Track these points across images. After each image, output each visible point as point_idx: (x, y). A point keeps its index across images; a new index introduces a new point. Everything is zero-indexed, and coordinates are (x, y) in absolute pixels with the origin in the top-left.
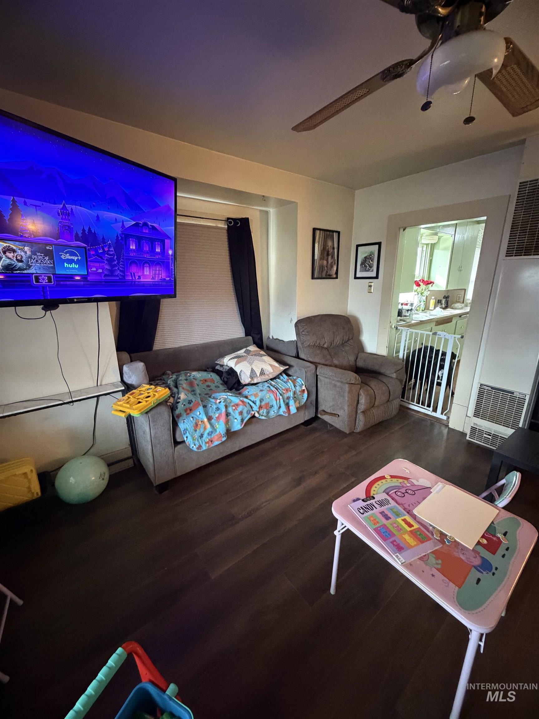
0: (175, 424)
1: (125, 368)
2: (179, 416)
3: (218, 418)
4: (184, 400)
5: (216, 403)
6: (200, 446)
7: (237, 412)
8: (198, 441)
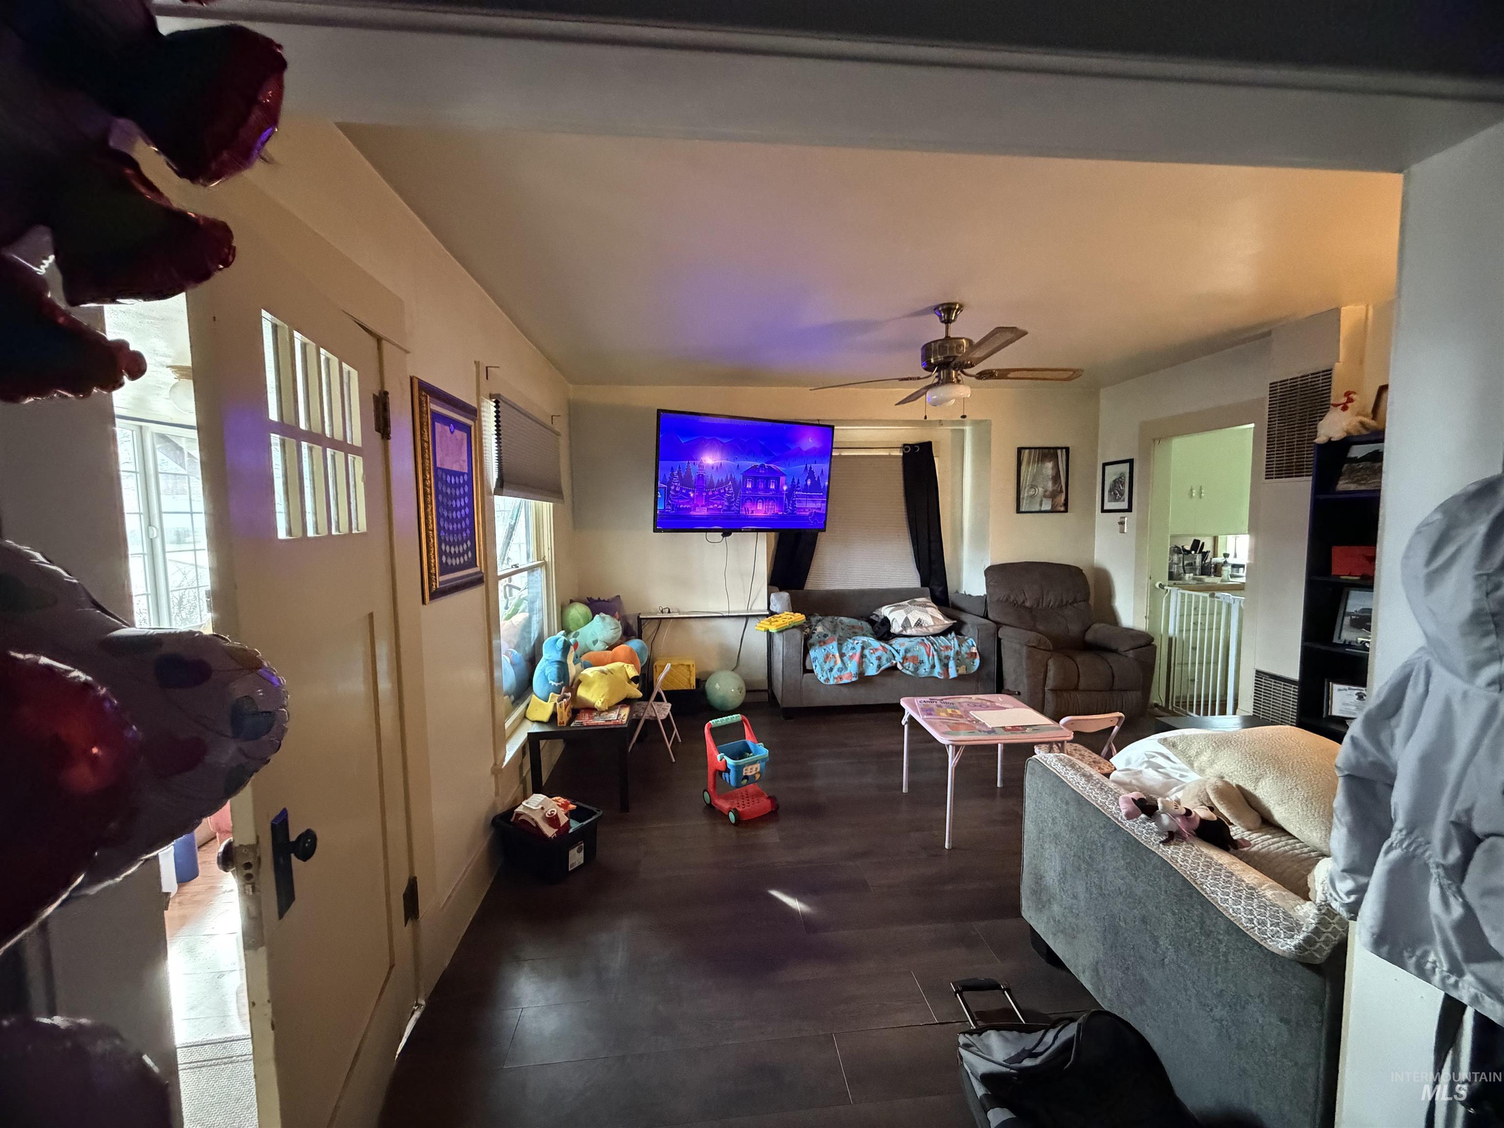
0: (806, 652)
1: (772, 596)
2: (812, 645)
3: (851, 657)
4: (820, 633)
5: (852, 644)
6: (828, 680)
7: (874, 656)
8: (826, 673)
